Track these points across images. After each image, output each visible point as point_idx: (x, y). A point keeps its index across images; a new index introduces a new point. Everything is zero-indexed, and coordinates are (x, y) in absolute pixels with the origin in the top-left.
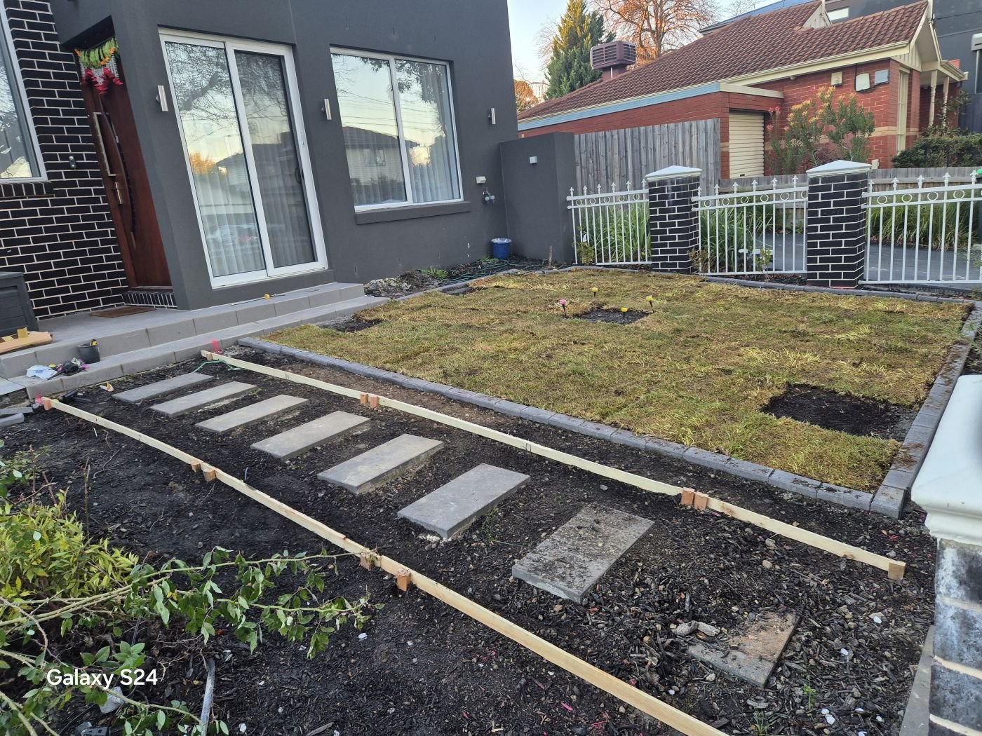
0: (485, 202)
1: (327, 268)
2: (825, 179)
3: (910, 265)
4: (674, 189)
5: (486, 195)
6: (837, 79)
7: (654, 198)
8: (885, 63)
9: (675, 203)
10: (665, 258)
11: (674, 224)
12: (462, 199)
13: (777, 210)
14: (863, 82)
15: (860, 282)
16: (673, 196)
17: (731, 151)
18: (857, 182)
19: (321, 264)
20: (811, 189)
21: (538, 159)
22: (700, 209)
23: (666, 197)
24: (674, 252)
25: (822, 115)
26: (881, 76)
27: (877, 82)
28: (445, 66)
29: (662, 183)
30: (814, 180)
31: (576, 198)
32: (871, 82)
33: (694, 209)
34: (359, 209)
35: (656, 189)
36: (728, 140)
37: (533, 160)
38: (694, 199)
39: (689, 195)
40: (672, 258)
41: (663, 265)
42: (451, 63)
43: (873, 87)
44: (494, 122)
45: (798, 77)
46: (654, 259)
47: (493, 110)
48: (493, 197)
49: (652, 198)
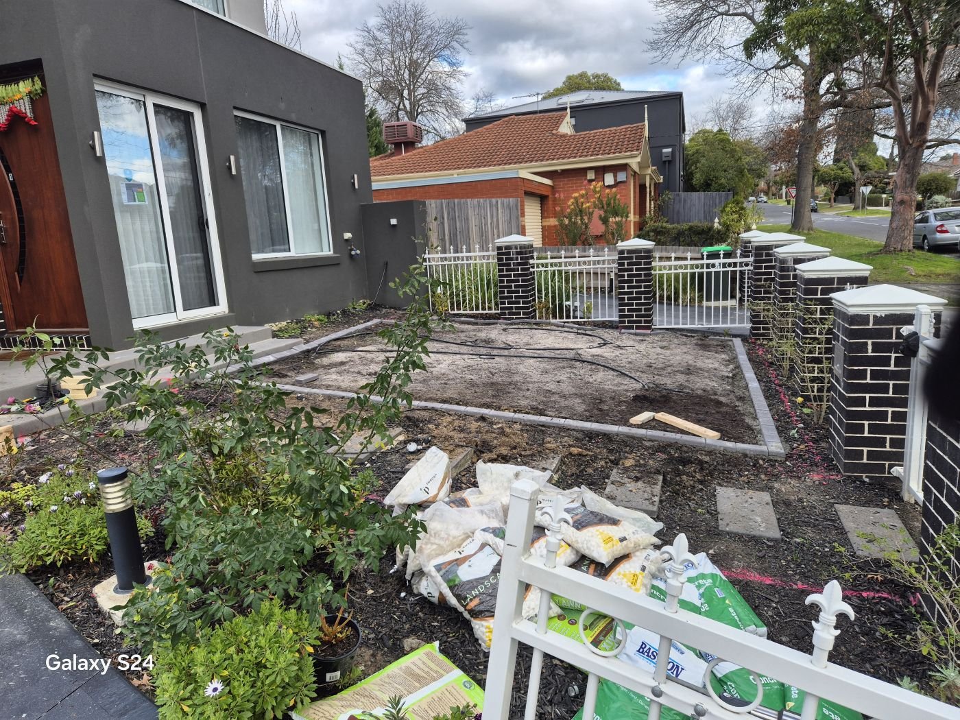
0: (351, 256)
1: (227, 311)
2: (630, 252)
3: (669, 315)
4: (518, 253)
5: (351, 250)
6: (591, 175)
7: (502, 259)
8: (624, 167)
9: (519, 264)
10: (512, 308)
11: (518, 281)
12: (332, 252)
13: (566, 273)
14: (609, 179)
15: (653, 327)
16: (517, 259)
17: (526, 224)
18: (647, 255)
19: (222, 308)
20: (620, 258)
21: (398, 222)
22: (535, 269)
23: (511, 259)
24: (519, 303)
25: (594, 202)
26: (622, 176)
27: (619, 180)
28: (318, 135)
29: (508, 247)
30: (622, 252)
31: (430, 256)
32: (615, 180)
33: (531, 270)
34: (256, 257)
35: (503, 252)
36: (524, 216)
37: (394, 222)
38: (531, 261)
39: (528, 258)
40: (516, 308)
41: (509, 314)
42: (323, 133)
43: (617, 184)
44: (357, 187)
45: (564, 171)
46: (502, 309)
47: (356, 176)
48: (358, 252)
49: (499, 260)
